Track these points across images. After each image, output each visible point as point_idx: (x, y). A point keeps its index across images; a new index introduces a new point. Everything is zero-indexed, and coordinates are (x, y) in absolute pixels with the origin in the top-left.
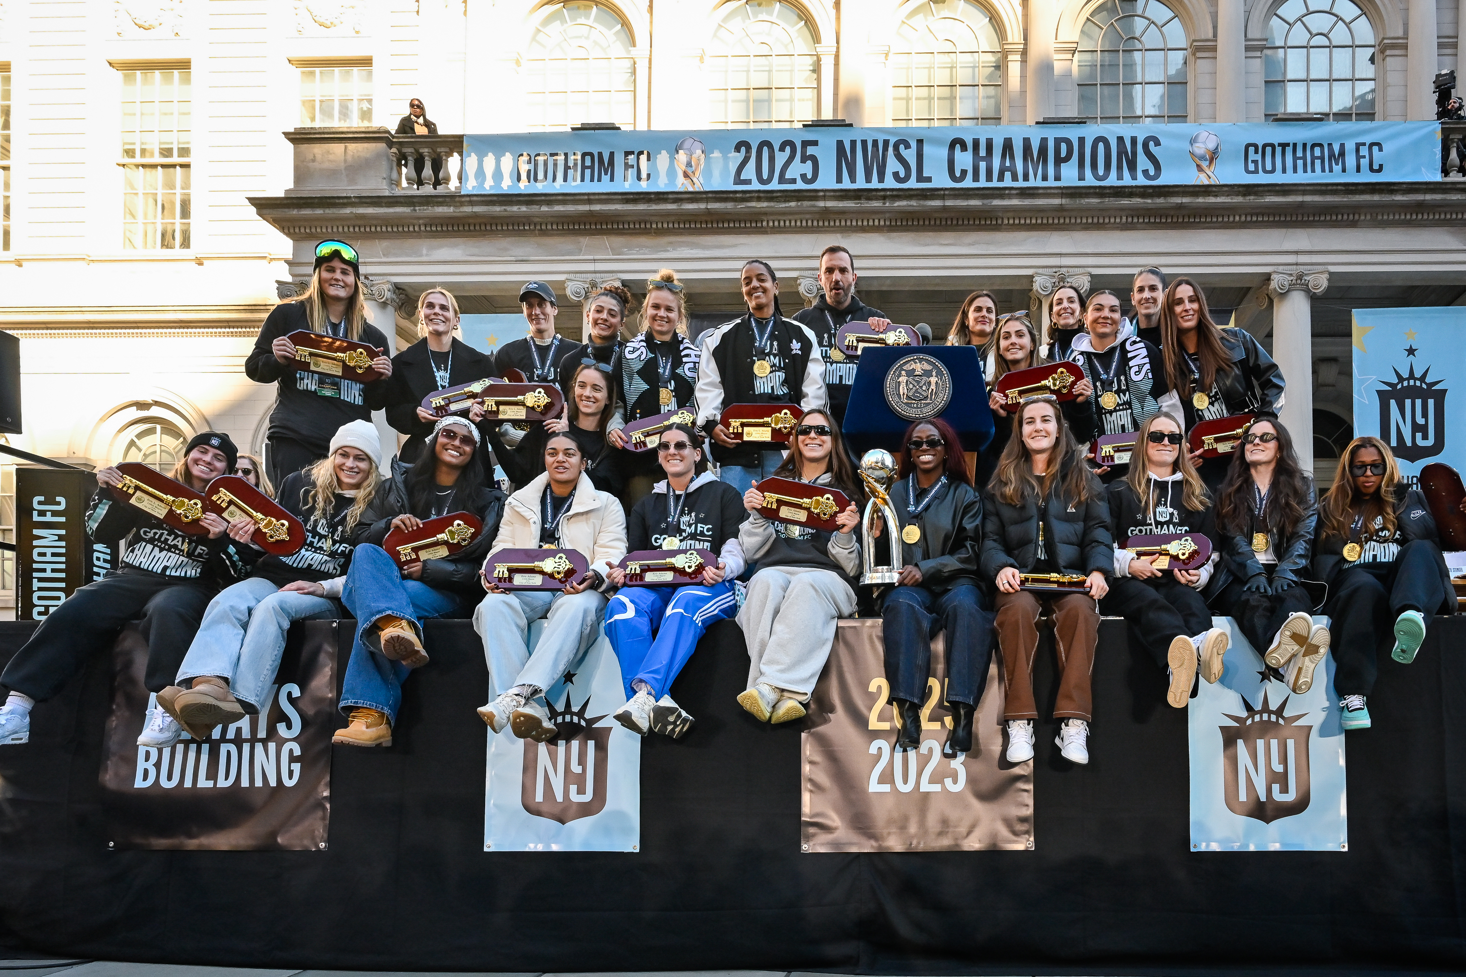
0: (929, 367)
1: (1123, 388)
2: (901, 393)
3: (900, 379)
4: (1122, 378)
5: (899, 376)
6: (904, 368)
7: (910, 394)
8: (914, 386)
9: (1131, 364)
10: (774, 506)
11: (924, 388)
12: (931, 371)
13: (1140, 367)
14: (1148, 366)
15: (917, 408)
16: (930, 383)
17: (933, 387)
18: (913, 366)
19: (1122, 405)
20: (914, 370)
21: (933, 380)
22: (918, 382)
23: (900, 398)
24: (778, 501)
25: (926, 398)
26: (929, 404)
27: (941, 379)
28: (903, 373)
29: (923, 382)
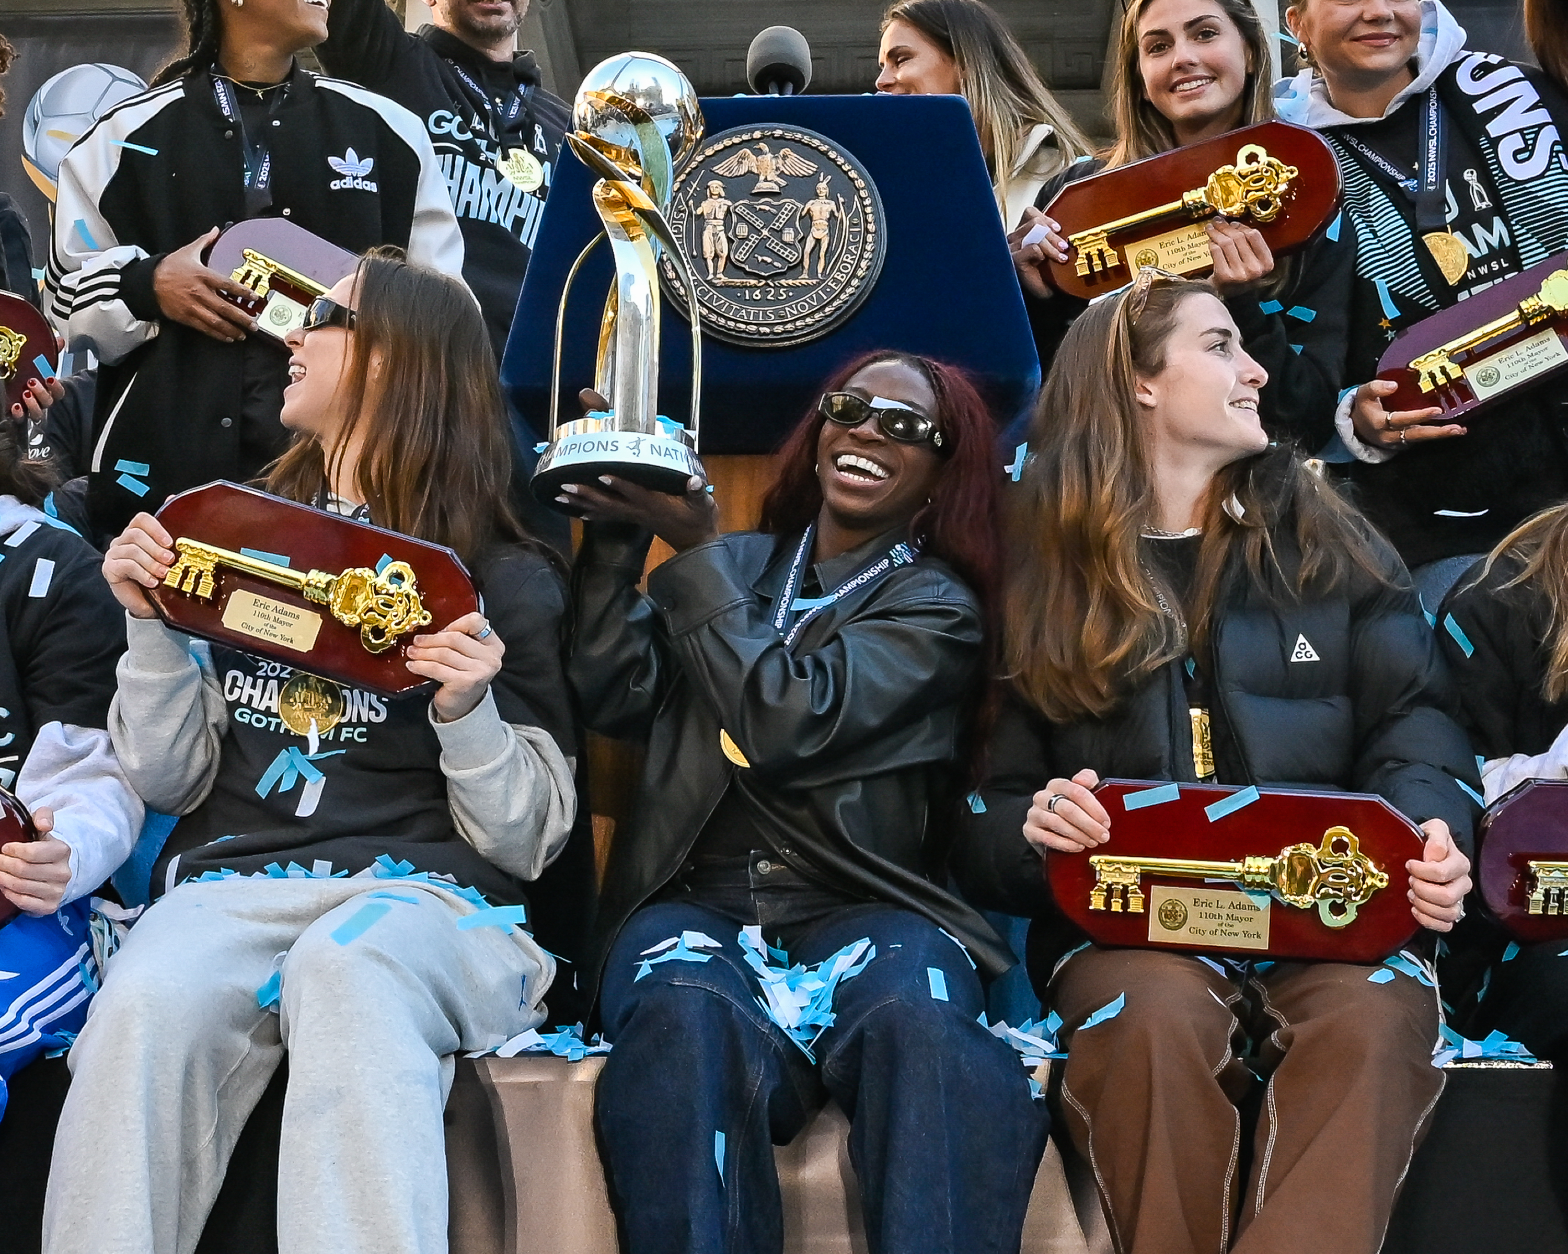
0: (804, 167)
1: (1481, 205)
2: (709, 253)
3: (705, 207)
4: (1470, 176)
5: (701, 197)
6: (719, 169)
7: (740, 256)
8: (753, 229)
9: (1494, 128)
10: (206, 590)
11: (789, 236)
12: (813, 179)
13: (1530, 136)
14: (1550, 135)
15: (764, 302)
16: (808, 220)
17: (820, 231)
18: (750, 163)
19: (1484, 260)
20: (752, 177)
21: (821, 208)
22: (768, 218)
23: (704, 270)
24: (221, 570)
25: (795, 268)
26: (808, 288)
27: (848, 206)
28: (716, 186)
29: (784, 218)
